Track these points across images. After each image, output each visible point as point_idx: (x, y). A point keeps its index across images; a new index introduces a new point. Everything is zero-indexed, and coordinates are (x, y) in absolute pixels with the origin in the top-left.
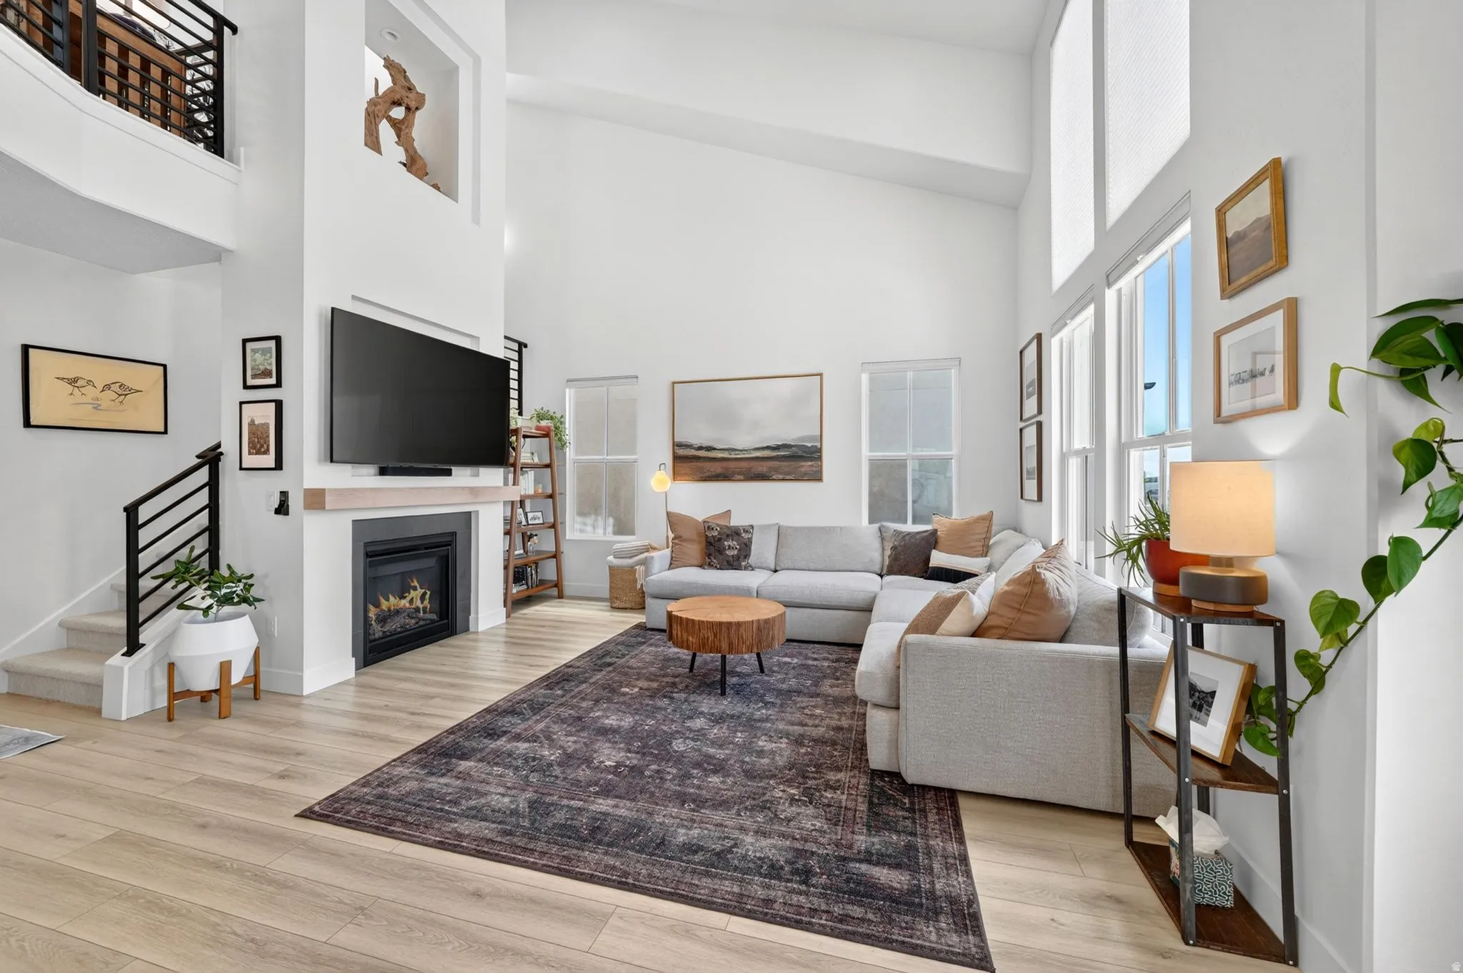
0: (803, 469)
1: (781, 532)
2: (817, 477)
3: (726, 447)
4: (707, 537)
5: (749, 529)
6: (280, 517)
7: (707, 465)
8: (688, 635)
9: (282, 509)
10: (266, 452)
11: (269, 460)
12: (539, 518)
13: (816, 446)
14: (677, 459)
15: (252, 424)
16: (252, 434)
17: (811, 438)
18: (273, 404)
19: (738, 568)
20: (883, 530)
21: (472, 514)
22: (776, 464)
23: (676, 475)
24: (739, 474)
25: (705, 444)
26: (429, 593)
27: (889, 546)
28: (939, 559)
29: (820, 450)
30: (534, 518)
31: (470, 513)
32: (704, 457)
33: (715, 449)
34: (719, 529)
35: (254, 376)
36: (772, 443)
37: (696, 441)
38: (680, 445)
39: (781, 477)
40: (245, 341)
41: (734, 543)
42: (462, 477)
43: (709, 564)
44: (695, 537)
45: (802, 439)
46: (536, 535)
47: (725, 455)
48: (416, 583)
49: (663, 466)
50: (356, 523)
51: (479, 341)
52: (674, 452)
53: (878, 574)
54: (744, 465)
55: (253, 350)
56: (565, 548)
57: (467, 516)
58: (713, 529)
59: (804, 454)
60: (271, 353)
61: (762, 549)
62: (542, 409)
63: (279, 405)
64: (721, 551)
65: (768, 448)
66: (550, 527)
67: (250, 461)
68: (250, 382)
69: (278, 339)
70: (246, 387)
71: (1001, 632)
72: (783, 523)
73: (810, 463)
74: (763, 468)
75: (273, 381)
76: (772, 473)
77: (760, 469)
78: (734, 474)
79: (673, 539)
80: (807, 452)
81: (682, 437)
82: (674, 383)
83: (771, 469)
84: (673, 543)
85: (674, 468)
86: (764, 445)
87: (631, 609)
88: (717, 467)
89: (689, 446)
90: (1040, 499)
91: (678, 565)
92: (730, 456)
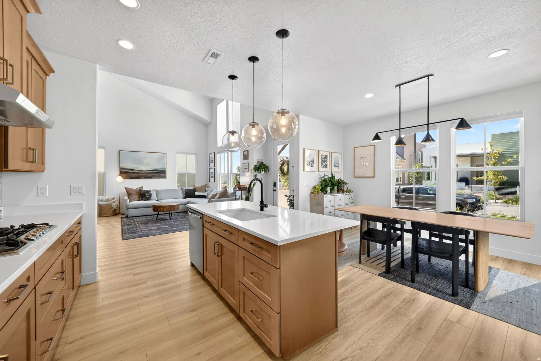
0: (161, 176)
1: (157, 192)
2: (165, 178)
4: (141, 193)
5: (150, 191)
7: (132, 174)
13: (164, 170)
14: (121, 173)
17: (164, 168)
19: (150, 200)
20: (182, 189)
22: (154, 174)
25: (131, 168)
27: (184, 193)
28: (197, 193)
29: (166, 171)
32: (131, 172)
33: (135, 170)
36: (153, 169)
38: (122, 169)
39: (155, 178)
41: (148, 194)
43: (142, 200)
44: (136, 193)
45: (161, 168)
47: (138, 172)
52: (120, 171)
53: (182, 198)
54: (144, 174)
61: (154, 195)
64: (145, 196)
72: (156, 189)
73: (163, 174)
74: (150, 175)
77: (149, 176)
78: (141, 177)
79: (128, 194)
80: (162, 172)
81: (122, 166)
82: (120, 151)
83: (152, 176)
84: (128, 196)
85: (120, 175)
86: (151, 170)
87: (110, 216)
88: (136, 175)
89: (126, 169)
90: (215, 181)
91: (132, 201)
92: (140, 172)
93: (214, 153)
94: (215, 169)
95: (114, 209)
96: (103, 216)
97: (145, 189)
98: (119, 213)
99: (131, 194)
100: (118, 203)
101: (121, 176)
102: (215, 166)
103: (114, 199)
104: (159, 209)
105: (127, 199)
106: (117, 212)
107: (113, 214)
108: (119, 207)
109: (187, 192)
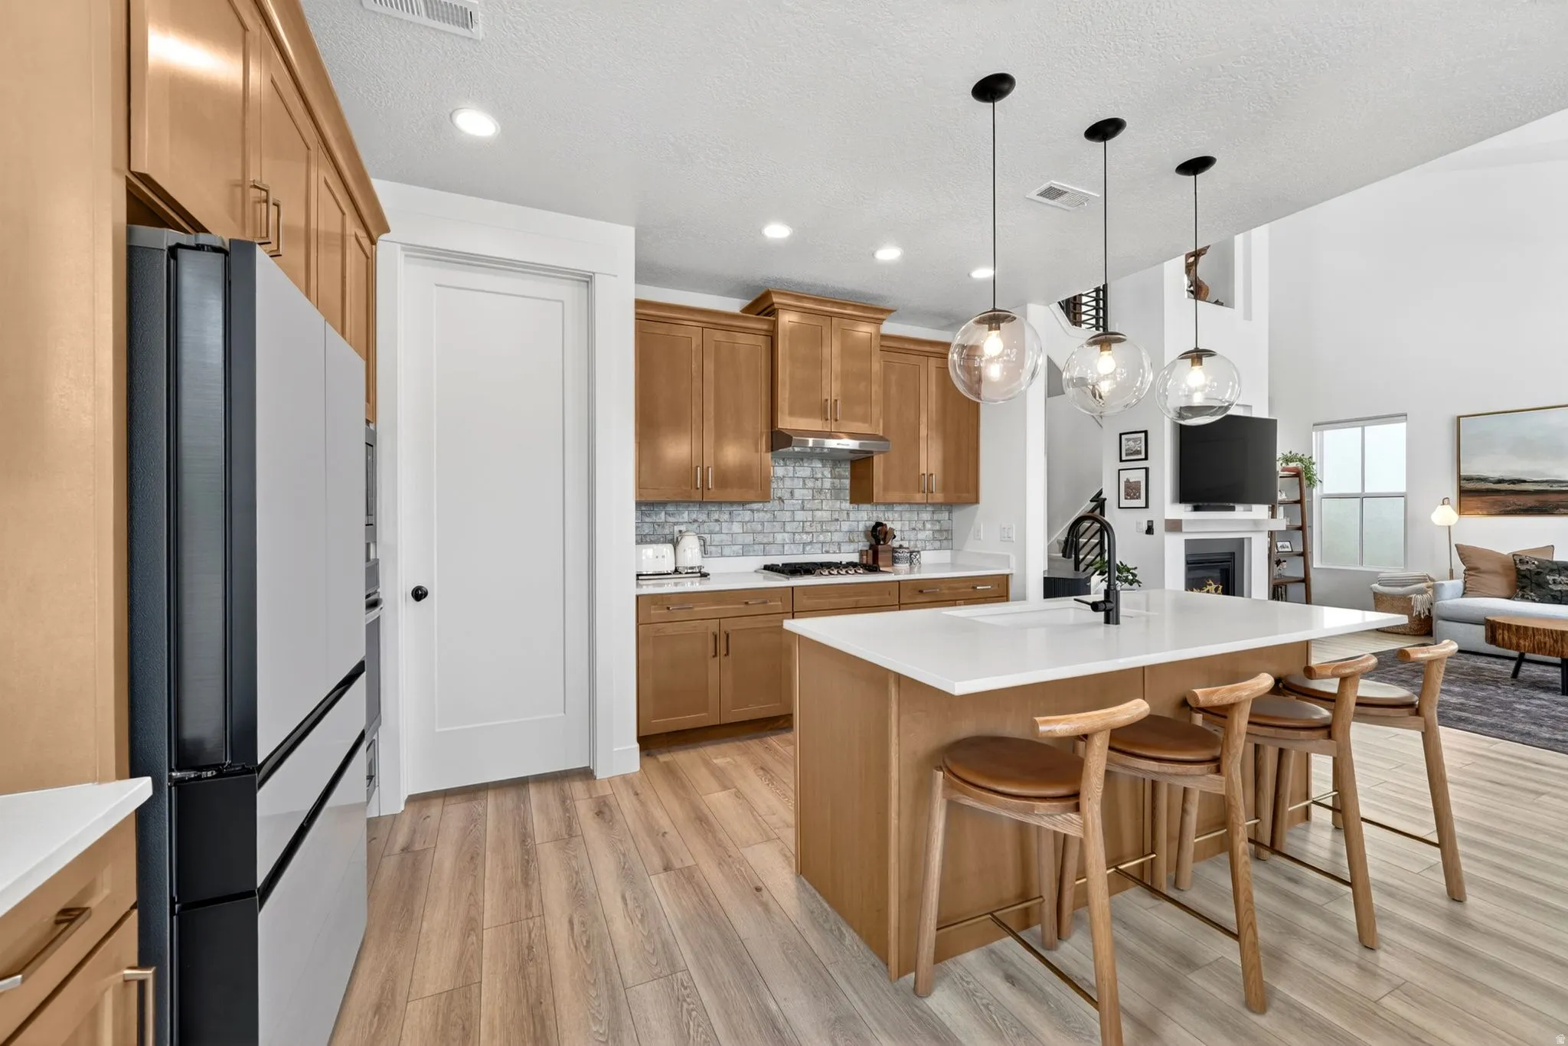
3: (1545, 479)
4: (1518, 570)
6: (1148, 536)
7: (1511, 499)
8: (1519, 638)
9: (1150, 530)
10: (1139, 497)
11: (1141, 502)
12: (1288, 547)
14: (1463, 492)
15: (1128, 481)
16: (1127, 487)
18: (1144, 470)
19: (1565, 603)
21: (1245, 540)
23: (1461, 510)
24: (1565, 508)
26: (1221, 587)
30: (1282, 547)
31: (1243, 539)
32: (1506, 490)
33: (1525, 481)
34: (1536, 562)
35: (1127, 455)
37: (1494, 474)
38: (1469, 479)
40: (1121, 435)
41: (1561, 576)
42: (1241, 513)
43: (1522, 596)
44: (1500, 570)
46: (1285, 561)
48: (1211, 582)
49: (1446, 501)
50: (1187, 541)
51: (1251, 409)
52: (1460, 487)
55: (1126, 439)
56: (1313, 575)
57: (1241, 541)
58: (1527, 562)
60: (1141, 440)
62: (1290, 452)
63: (1147, 469)
64: (1541, 585)
66: (1299, 555)
67: (1124, 503)
68: (1124, 458)
69: (1146, 432)
70: (1121, 461)
75: (1143, 456)
78: (1557, 507)
79: (1465, 571)
81: (1470, 469)
82: (1459, 418)
84: (1467, 574)
85: (1459, 502)
87: (1404, 634)
88: (1530, 501)
89: (1485, 480)
91: (1478, 593)
92: (1552, 488)
99: (1477, 568)
107: (1417, 631)
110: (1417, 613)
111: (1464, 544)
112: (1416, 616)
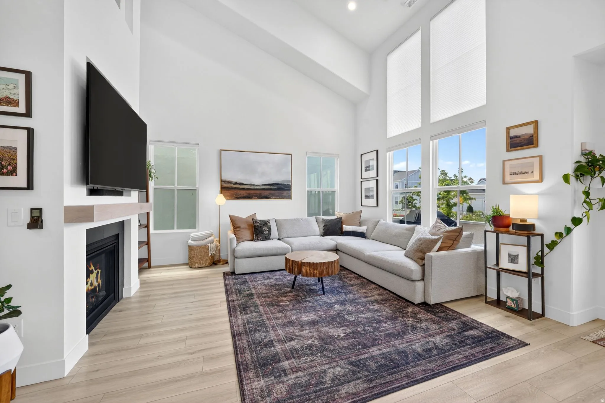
0: (284, 194)
1: (278, 222)
2: (289, 197)
5: (268, 222)
6: (33, 231)
7: (240, 192)
10: (13, 172)
13: (289, 184)
14: (223, 189)
17: (288, 181)
18: (25, 131)
19: (269, 239)
20: (316, 218)
22: (273, 192)
24: (255, 196)
25: (238, 181)
27: (322, 226)
28: (346, 228)
29: (291, 187)
32: (238, 188)
33: (243, 184)
34: (259, 222)
36: (270, 182)
37: (234, 180)
38: (225, 182)
41: (266, 228)
43: (257, 239)
45: (283, 181)
47: (249, 187)
50: (88, 232)
52: (222, 185)
53: (319, 236)
54: (258, 192)
58: (257, 222)
59: (284, 188)
61: (274, 230)
63: (30, 132)
64: (262, 232)
65: (269, 185)
66: (145, 227)
71: (448, 248)
72: (276, 218)
73: (287, 192)
74: (267, 193)
75: (22, 109)
76: (271, 196)
77: (265, 194)
78: (253, 196)
79: (234, 229)
80: (285, 187)
81: (226, 177)
82: (221, 150)
83: (270, 194)
84: (234, 230)
85: (221, 193)
86: (267, 183)
87: (205, 267)
88: (245, 193)
89: (230, 182)
90: (377, 205)
91: (241, 240)
92: (251, 188)
93: (377, 151)
94: (377, 180)
95: (212, 254)
96: (194, 267)
97: (260, 217)
98: (219, 261)
99: (239, 227)
100: (218, 243)
101: (222, 195)
102: (377, 176)
103: (211, 235)
104: (304, 270)
105: (234, 238)
106: (217, 258)
107: (210, 263)
108: (219, 250)
109: (327, 223)
110: (211, 254)
111: (232, 215)
112: (210, 256)
